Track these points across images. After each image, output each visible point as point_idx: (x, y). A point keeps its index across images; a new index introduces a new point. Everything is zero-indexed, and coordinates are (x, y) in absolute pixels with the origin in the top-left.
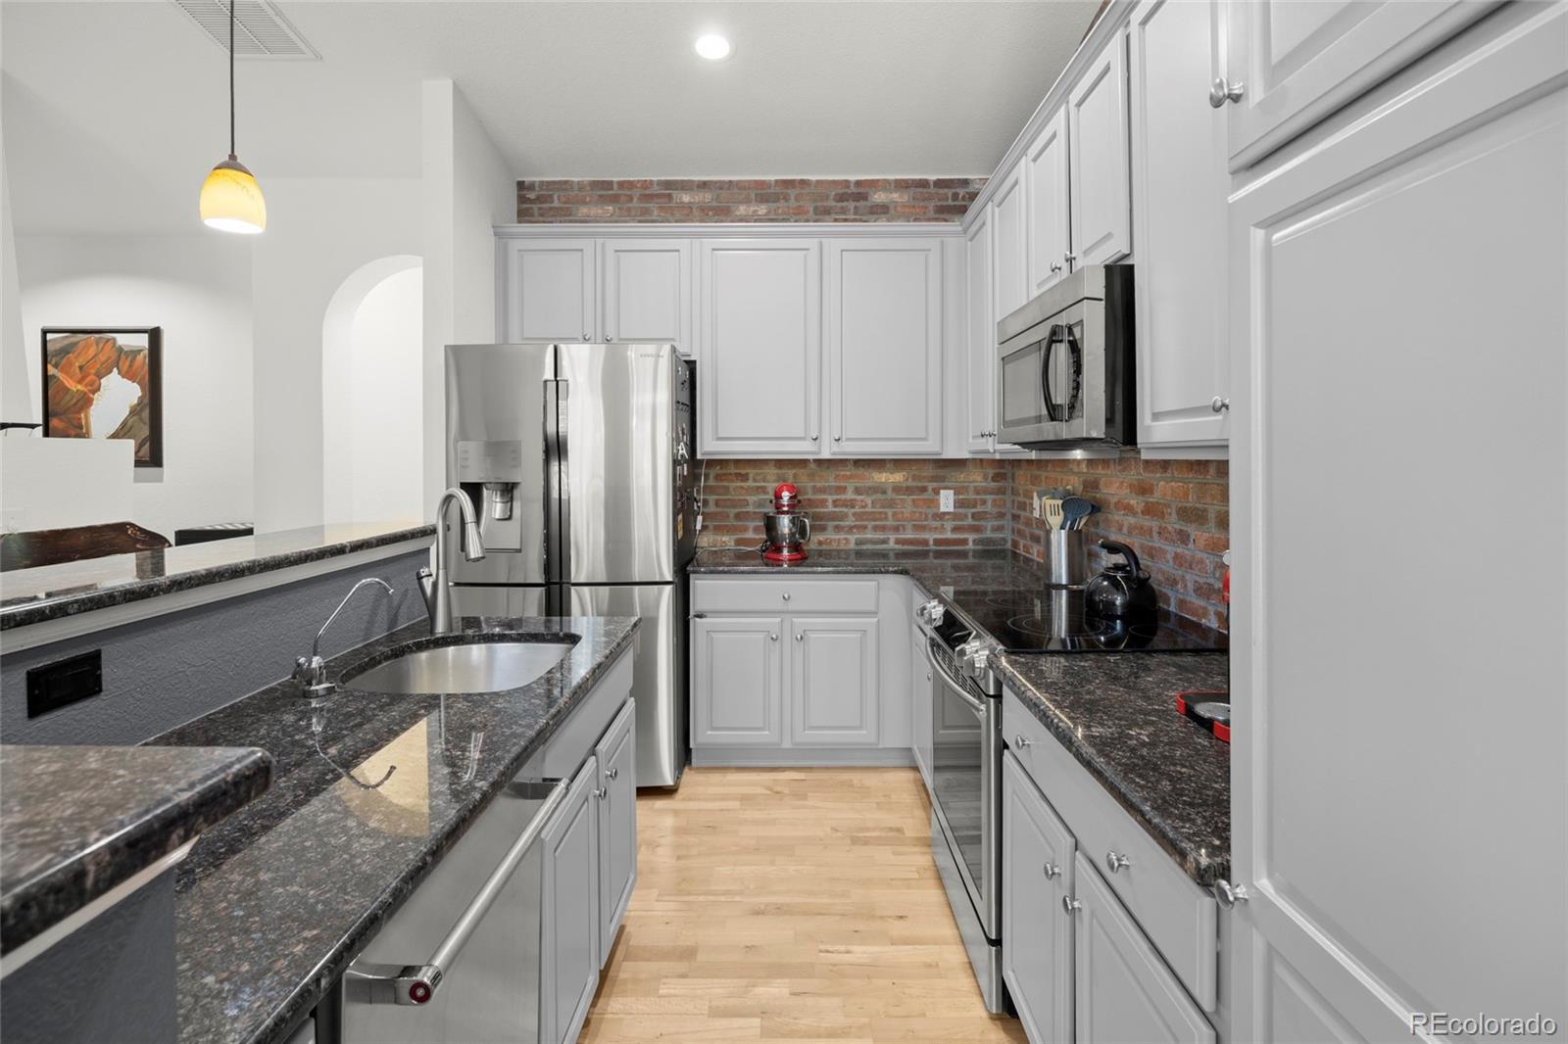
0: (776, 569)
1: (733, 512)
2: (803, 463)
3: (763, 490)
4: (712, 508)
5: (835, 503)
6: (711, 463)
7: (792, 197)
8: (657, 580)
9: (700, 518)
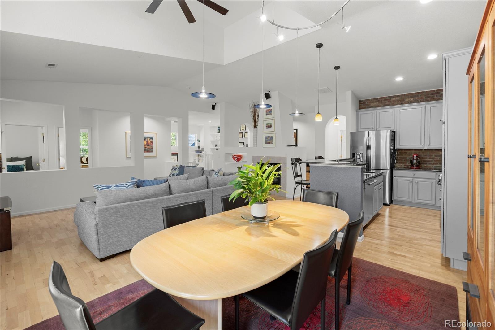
0: (413, 169)
1: (403, 160)
2: (421, 150)
3: (411, 155)
4: (399, 159)
5: (429, 158)
6: (399, 150)
7: (420, 96)
8: (386, 169)
9: (396, 160)
